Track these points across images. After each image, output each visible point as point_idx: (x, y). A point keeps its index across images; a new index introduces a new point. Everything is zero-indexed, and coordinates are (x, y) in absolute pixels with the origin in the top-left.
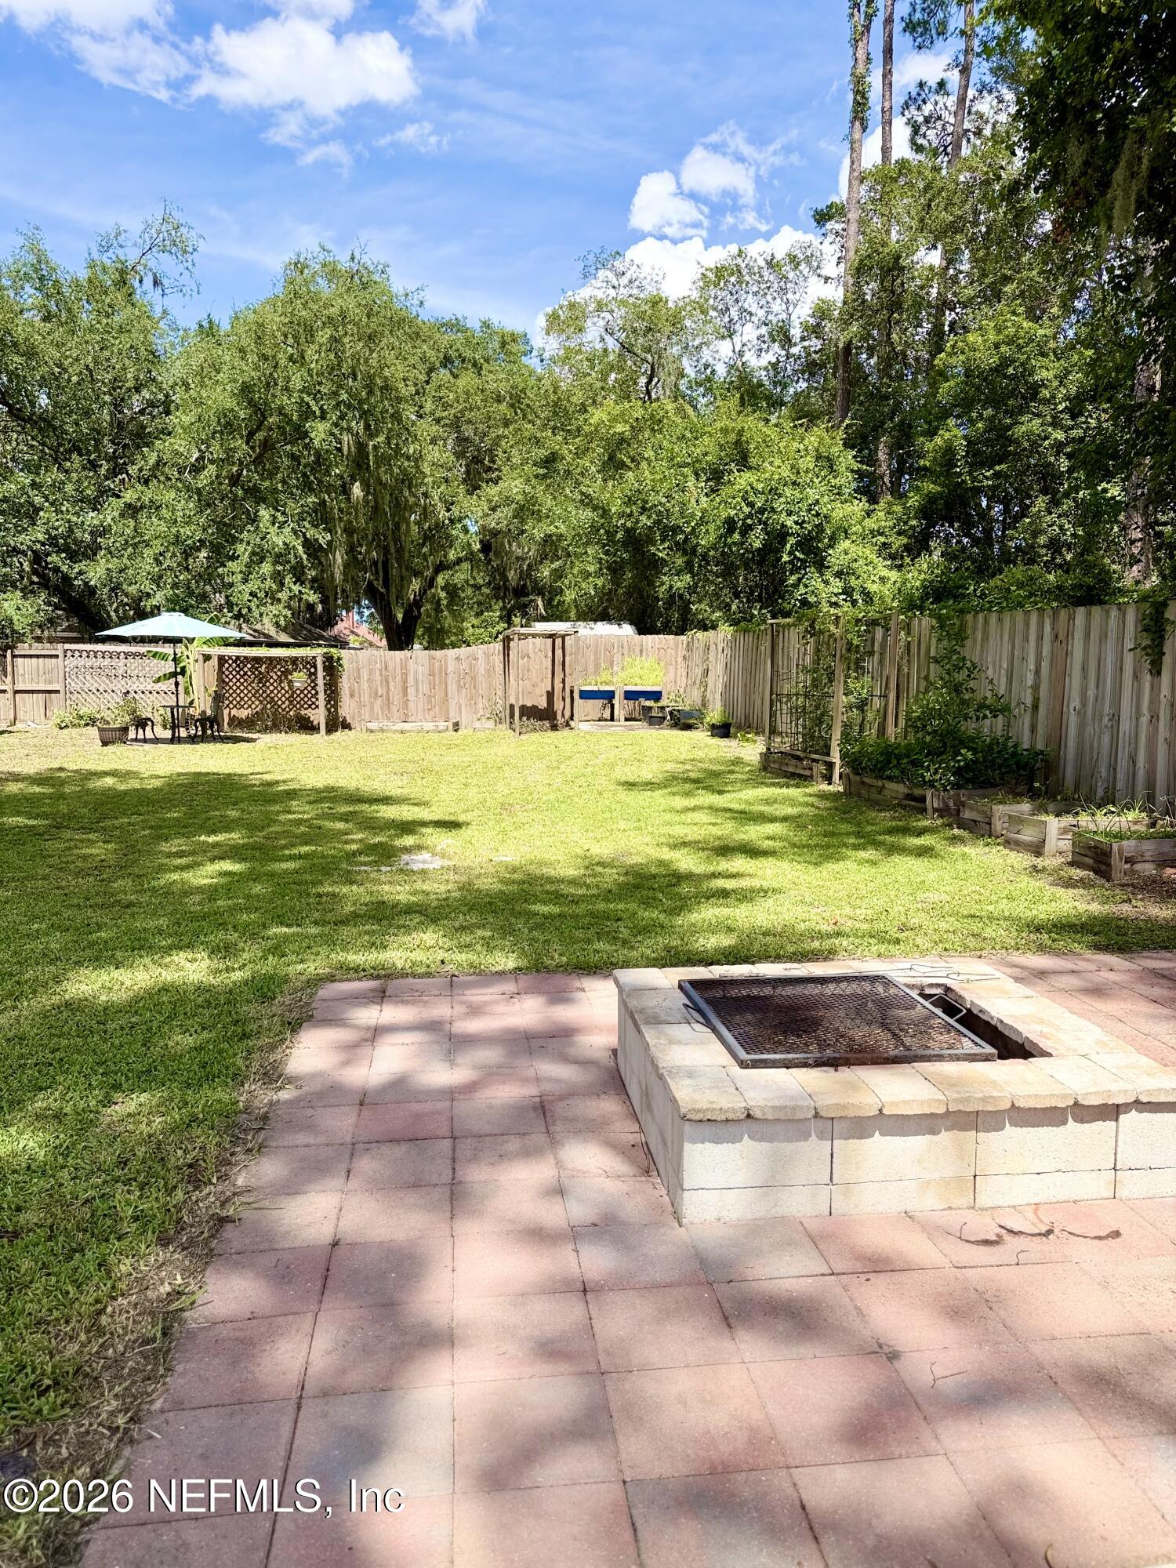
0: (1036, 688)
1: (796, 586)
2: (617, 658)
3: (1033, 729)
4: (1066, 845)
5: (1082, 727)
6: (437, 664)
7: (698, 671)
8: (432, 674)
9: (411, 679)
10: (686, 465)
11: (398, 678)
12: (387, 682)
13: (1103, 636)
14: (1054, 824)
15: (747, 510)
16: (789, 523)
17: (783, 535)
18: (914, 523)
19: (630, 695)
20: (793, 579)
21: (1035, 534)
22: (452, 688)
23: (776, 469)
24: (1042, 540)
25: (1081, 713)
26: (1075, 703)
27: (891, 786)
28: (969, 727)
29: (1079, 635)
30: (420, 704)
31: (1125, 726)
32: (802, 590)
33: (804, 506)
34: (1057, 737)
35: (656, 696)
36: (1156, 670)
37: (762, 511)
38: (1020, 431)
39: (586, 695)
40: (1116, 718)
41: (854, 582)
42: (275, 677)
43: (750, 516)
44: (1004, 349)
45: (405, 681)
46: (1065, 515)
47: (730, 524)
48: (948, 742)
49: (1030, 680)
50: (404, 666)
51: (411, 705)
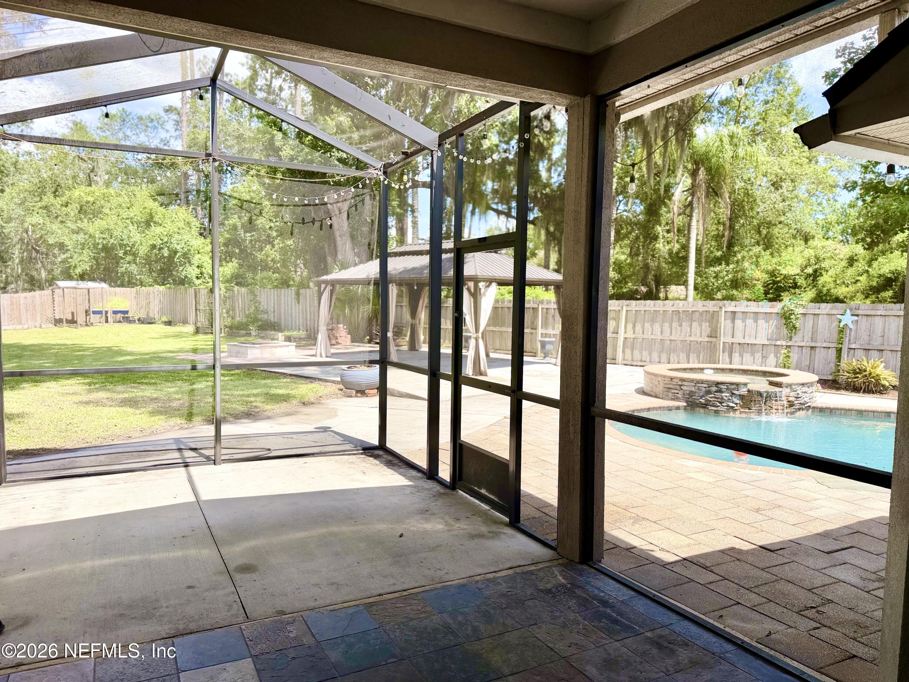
0: (274, 307)
1: (182, 271)
2: (105, 297)
3: (274, 317)
4: (283, 338)
5: (285, 315)
7: (144, 303)
10: (127, 219)
13: (288, 296)
14: (280, 334)
15: (161, 242)
16: (178, 248)
17: (176, 252)
18: (223, 248)
19: (115, 312)
20: (181, 268)
21: (267, 257)
23: (170, 227)
24: (269, 259)
25: (285, 312)
26: (283, 311)
27: (242, 331)
28: (259, 317)
29: (283, 295)
30: (6, 318)
31: (294, 315)
32: (184, 272)
33: (183, 242)
34: (280, 319)
35: (126, 312)
37: (167, 242)
38: (258, 222)
39: (95, 313)
40: (292, 314)
41: (204, 270)
43: (162, 244)
44: (252, 194)
46: (276, 251)
47: (153, 247)
48: (255, 320)
49: (272, 305)
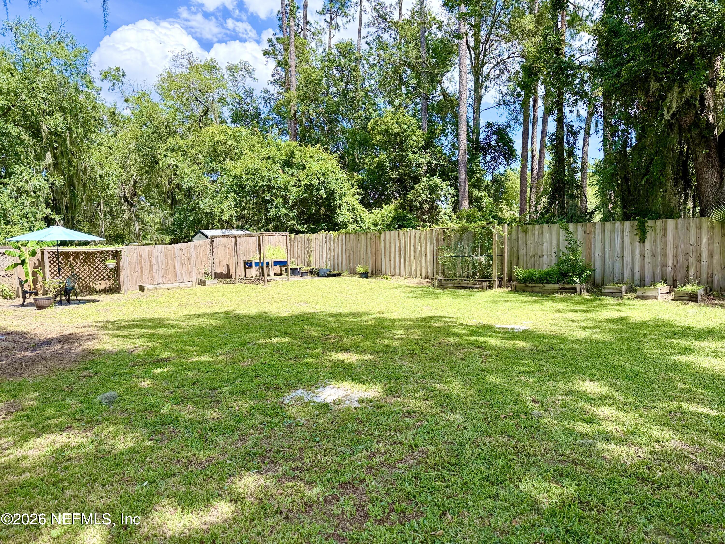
5: (603, 261)
6: (169, 252)
8: (166, 258)
9: (154, 261)
11: (147, 261)
12: (141, 263)
13: (612, 232)
19: (276, 264)
22: (178, 265)
25: (602, 257)
26: (599, 253)
29: (598, 231)
30: (160, 274)
31: (627, 259)
35: (285, 263)
36: (643, 240)
39: (256, 264)
40: (621, 257)
42: (79, 263)
45: (151, 262)
50: (150, 255)
51: (155, 274)
